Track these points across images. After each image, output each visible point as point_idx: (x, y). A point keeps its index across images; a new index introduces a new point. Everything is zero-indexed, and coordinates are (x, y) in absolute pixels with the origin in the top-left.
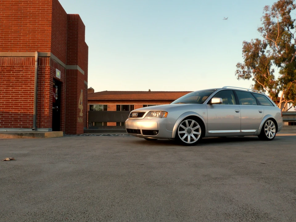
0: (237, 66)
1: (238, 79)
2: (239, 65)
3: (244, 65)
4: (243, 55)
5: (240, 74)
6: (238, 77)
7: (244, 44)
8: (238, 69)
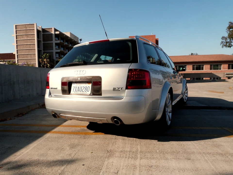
0: (222, 38)
1: (222, 47)
2: (223, 38)
3: (227, 37)
4: (227, 30)
5: (224, 44)
6: (223, 46)
7: (229, 24)
8: (222, 41)
